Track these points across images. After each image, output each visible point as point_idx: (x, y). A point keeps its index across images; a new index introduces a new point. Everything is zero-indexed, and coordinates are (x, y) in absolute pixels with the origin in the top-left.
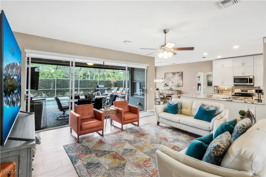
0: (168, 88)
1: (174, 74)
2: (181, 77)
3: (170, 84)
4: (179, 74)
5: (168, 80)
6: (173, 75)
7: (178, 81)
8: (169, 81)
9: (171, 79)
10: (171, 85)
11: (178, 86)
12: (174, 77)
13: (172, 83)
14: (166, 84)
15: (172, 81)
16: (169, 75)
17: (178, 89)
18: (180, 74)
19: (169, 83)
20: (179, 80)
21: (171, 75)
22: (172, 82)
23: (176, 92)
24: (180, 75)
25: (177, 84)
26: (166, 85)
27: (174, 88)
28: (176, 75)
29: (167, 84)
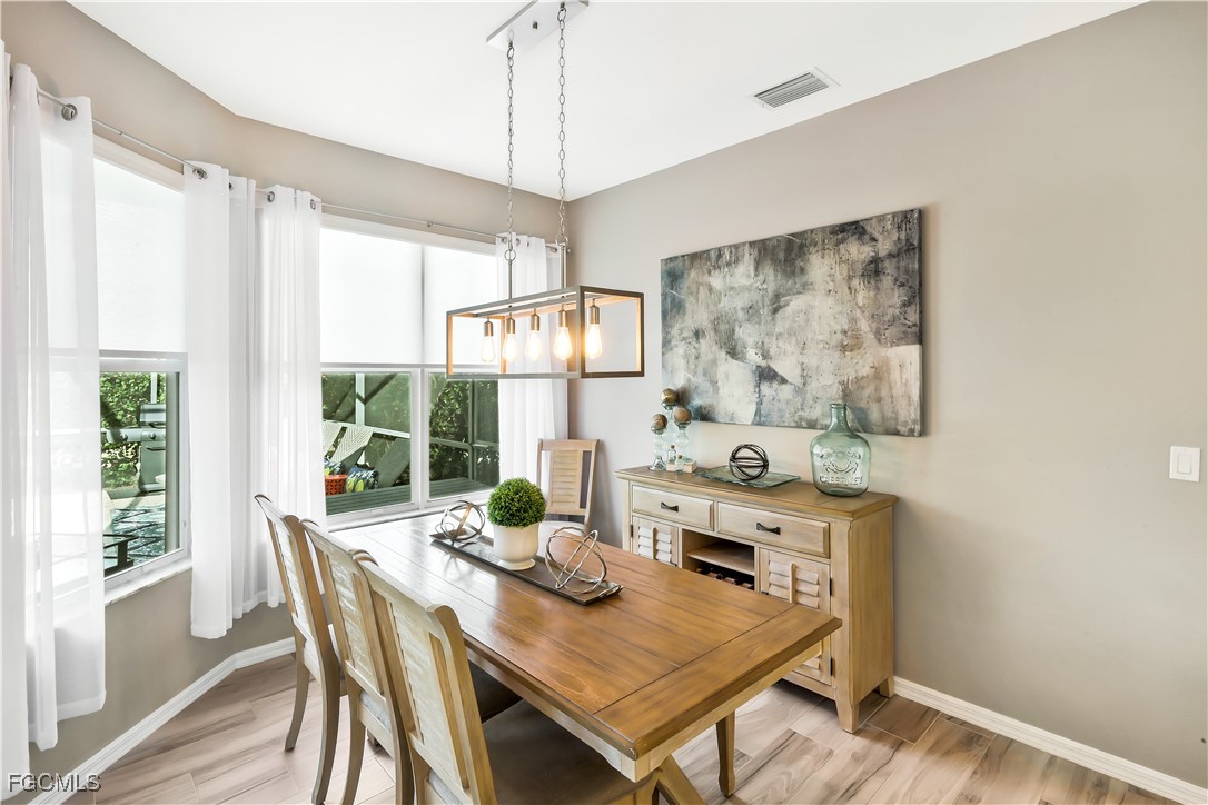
0: (706, 446)
1: (786, 254)
2: (897, 297)
3: (733, 392)
4: (858, 252)
5: (707, 346)
6: (771, 278)
7: (843, 348)
8: (714, 362)
9: (747, 334)
10: (747, 413)
11: (857, 424)
12: (796, 304)
13: (765, 387)
14: (678, 398)
15: (753, 356)
16: (717, 281)
17: (856, 478)
18: (885, 246)
19: (714, 383)
20: (869, 338)
21: (743, 282)
22: (766, 375)
23: (841, 528)
24: (875, 261)
25: (835, 392)
26: (685, 407)
27: (789, 453)
28: (820, 267)
29: (697, 402)
